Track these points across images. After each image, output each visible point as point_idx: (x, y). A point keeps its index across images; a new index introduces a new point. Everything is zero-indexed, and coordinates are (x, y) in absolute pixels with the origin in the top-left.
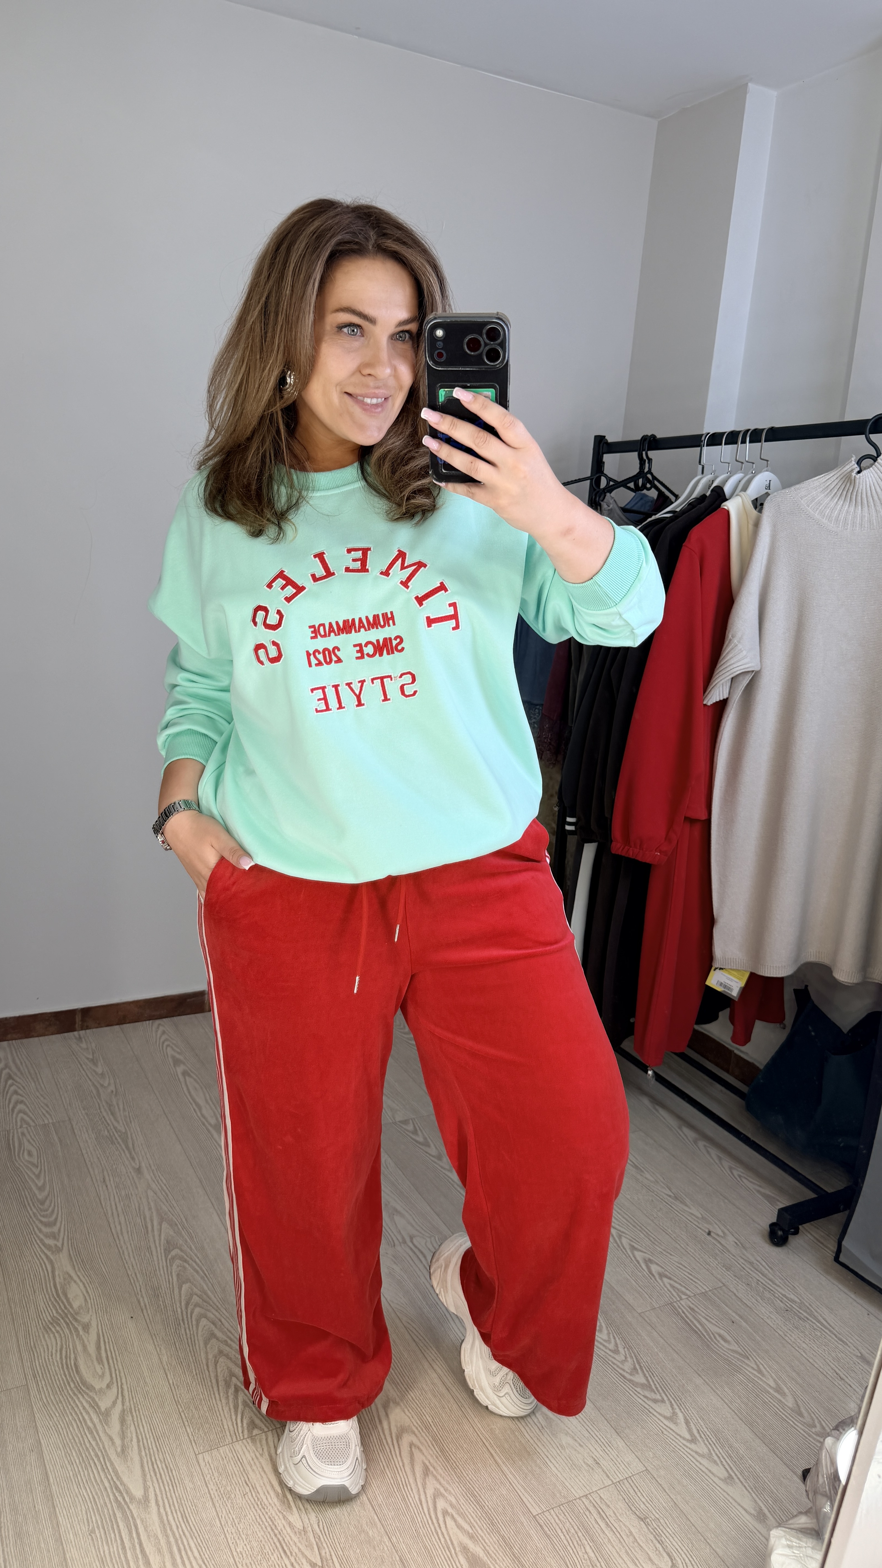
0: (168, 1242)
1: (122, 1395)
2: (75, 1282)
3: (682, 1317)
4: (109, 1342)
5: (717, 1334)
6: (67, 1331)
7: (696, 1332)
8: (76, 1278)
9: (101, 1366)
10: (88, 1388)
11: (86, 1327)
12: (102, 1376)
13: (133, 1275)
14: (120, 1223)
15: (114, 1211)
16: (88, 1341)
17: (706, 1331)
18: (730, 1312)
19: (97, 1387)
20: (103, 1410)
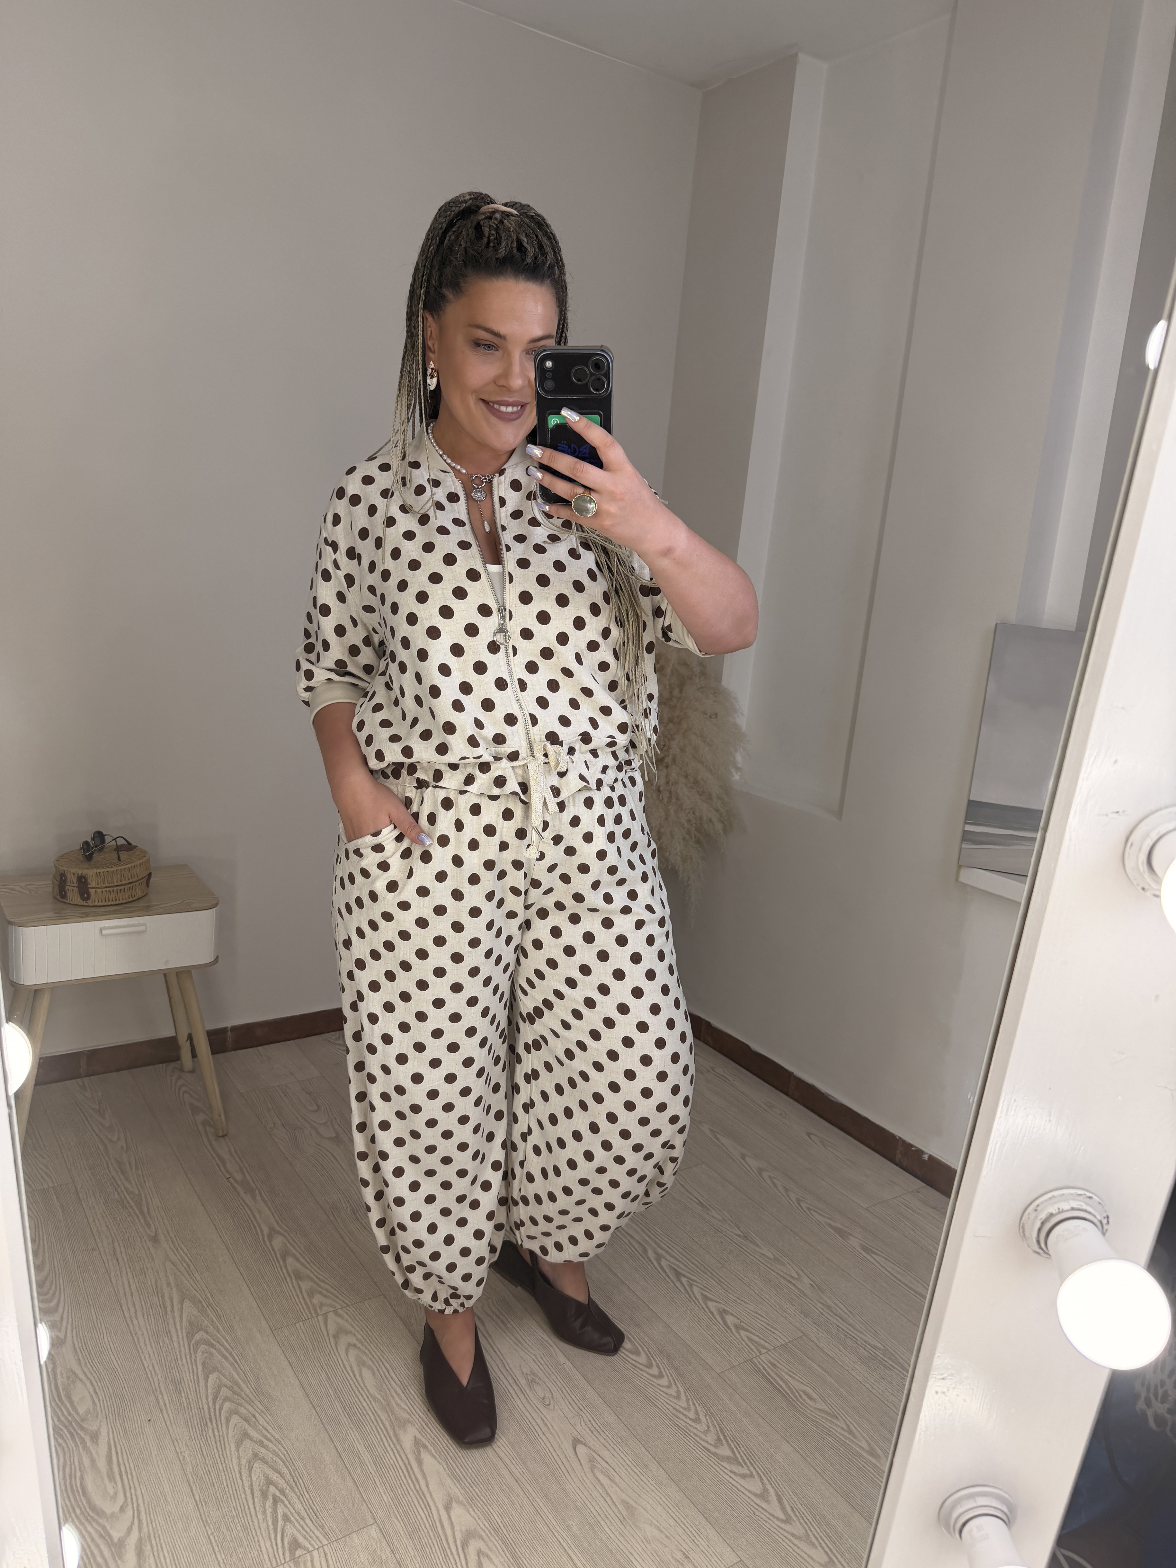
0: (190, 1323)
1: (140, 1521)
2: (81, 1380)
3: (763, 1374)
4: (122, 1453)
5: (802, 1391)
6: (71, 1443)
7: (780, 1391)
8: (82, 1376)
9: (113, 1484)
10: (98, 1514)
11: (95, 1437)
12: (114, 1497)
13: (151, 1367)
14: (134, 1305)
15: (127, 1289)
16: (97, 1453)
17: (790, 1389)
18: (814, 1365)
19: (108, 1511)
20: (116, 1540)
